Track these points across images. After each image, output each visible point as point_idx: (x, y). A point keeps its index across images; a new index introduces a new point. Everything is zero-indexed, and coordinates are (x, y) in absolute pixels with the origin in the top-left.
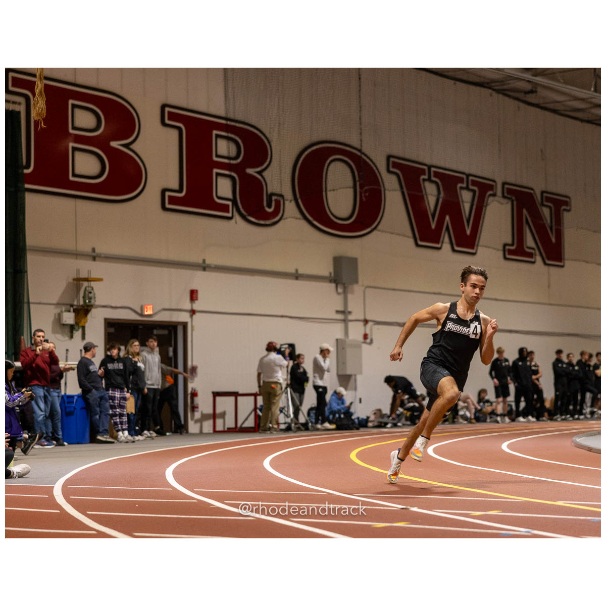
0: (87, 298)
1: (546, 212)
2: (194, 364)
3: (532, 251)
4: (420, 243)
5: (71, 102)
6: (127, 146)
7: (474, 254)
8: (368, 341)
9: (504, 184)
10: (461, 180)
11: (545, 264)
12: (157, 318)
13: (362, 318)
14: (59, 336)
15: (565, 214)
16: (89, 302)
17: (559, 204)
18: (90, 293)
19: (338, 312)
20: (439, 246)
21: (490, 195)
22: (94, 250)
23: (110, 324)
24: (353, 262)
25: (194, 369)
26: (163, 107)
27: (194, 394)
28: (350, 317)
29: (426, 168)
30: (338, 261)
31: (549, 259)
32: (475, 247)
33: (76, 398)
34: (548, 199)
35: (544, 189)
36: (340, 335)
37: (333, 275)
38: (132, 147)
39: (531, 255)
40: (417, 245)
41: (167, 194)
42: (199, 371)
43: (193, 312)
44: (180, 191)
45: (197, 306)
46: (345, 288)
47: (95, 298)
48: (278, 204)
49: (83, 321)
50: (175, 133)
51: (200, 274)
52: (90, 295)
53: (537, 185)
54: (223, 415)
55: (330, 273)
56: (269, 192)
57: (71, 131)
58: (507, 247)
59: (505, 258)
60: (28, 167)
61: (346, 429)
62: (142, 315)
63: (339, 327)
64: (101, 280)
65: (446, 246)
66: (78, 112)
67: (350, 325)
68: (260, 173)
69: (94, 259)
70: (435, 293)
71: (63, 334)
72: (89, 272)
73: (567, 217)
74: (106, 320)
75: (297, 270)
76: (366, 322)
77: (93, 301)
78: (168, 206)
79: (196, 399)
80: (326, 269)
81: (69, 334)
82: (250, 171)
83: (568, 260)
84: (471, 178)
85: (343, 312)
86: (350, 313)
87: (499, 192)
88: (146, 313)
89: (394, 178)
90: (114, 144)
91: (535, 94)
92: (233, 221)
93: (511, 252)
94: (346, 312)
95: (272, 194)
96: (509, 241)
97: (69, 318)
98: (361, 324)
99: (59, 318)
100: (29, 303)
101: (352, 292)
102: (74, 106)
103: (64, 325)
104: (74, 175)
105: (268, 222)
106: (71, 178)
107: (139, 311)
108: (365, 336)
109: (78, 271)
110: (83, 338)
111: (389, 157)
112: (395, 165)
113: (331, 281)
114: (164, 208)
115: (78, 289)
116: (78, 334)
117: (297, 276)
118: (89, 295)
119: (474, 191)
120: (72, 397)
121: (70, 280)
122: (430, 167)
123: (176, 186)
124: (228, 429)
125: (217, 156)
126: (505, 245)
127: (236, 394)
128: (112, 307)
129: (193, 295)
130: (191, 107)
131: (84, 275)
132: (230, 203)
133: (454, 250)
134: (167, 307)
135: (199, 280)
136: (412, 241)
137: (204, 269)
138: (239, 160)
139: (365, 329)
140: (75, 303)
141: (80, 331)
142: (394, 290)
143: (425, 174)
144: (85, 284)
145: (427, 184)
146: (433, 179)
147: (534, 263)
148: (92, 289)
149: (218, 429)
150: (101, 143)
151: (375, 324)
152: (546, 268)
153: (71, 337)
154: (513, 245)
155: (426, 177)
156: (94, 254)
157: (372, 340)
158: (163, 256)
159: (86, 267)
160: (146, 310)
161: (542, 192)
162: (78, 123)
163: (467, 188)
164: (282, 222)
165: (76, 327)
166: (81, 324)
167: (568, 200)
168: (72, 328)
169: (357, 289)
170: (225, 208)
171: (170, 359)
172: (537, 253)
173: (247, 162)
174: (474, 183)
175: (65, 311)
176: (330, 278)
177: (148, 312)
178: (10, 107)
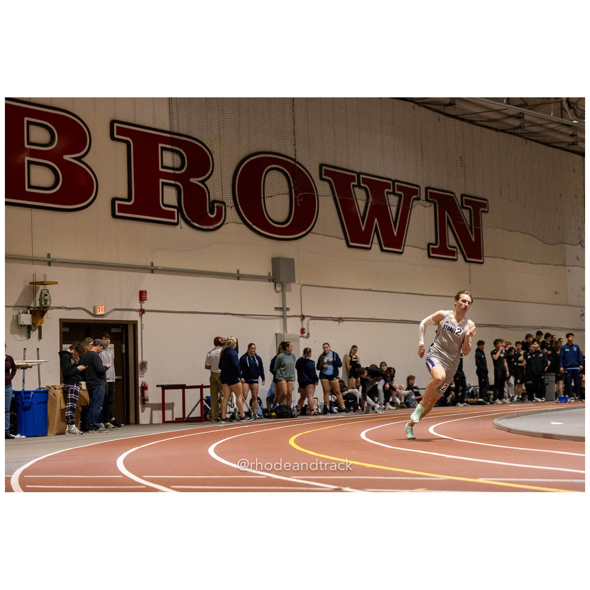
0: (43, 300)
1: (466, 214)
2: (144, 360)
3: (455, 250)
4: (351, 244)
5: (26, 119)
6: (79, 159)
7: (401, 253)
8: (305, 335)
9: (427, 189)
10: (388, 185)
11: (466, 261)
12: (108, 318)
13: (300, 314)
14: (17, 336)
15: (483, 214)
16: (45, 304)
17: (478, 206)
18: (46, 295)
19: (276, 308)
20: (369, 246)
21: (415, 199)
22: (49, 256)
23: (64, 323)
24: (290, 262)
25: (144, 364)
26: (112, 122)
27: (144, 388)
28: (288, 314)
29: (355, 175)
30: (276, 262)
31: (469, 257)
32: (402, 247)
33: (32, 393)
34: (467, 202)
35: (464, 193)
36: (279, 330)
37: (271, 275)
38: (84, 160)
39: (453, 253)
40: (349, 246)
41: (117, 202)
42: (148, 366)
43: (142, 311)
44: (129, 200)
45: (145, 306)
46: (283, 287)
47: (50, 300)
48: (220, 209)
49: (39, 322)
50: (124, 146)
51: (149, 276)
52: (46, 297)
53: (458, 189)
54: (171, 406)
55: (269, 273)
56: (211, 199)
57: (27, 146)
58: (431, 246)
59: (430, 256)
61: (286, 417)
62: (95, 315)
63: (279, 322)
64: (56, 283)
65: (376, 247)
66: (33, 128)
67: (288, 320)
68: (203, 182)
69: (49, 264)
70: (366, 290)
71: (21, 334)
72: (45, 276)
73: (485, 218)
74: (60, 320)
75: (238, 271)
76: (303, 317)
77: (48, 303)
78: (117, 214)
79: (146, 392)
80: (265, 269)
81: (27, 334)
82: (193, 180)
83: (486, 257)
84: (396, 184)
85: (281, 309)
86: (288, 309)
87: (423, 196)
88: (98, 313)
89: (327, 185)
90: (67, 157)
91: (453, 106)
92: (178, 226)
93: (434, 251)
94: (285, 308)
95: (215, 201)
96: (433, 241)
97: (26, 319)
98: (299, 319)
99: (17, 319)
101: (290, 291)
102: (29, 123)
103: (21, 325)
104: (30, 187)
105: (210, 227)
106: (27, 190)
107: (93, 313)
108: (303, 331)
110: (40, 337)
111: (321, 166)
112: (327, 173)
113: (270, 281)
114: (114, 216)
115: (35, 292)
116: (35, 334)
117: (238, 277)
118: (44, 297)
119: (400, 196)
120: (29, 392)
121: (27, 284)
122: (359, 174)
123: (125, 195)
124: (176, 419)
125: (163, 167)
126: (429, 244)
127: (183, 387)
128: (66, 308)
129: (142, 296)
130: (137, 123)
131: (40, 279)
132: (175, 210)
133: (382, 250)
134: (118, 306)
135: (148, 282)
136: (344, 242)
137: (152, 271)
138: (183, 171)
139: (302, 324)
140: (32, 305)
141: (37, 331)
142: (328, 287)
143: (355, 181)
144: (42, 287)
145: (357, 190)
146: (362, 185)
147: (456, 260)
148: (48, 292)
149: (166, 420)
150: (54, 156)
151: (311, 319)
152: (467, 264)
153: (29, 337)
154: (436, 244)
155: (356, 183)
156: (49, 259)
157: (308, 334)
158: (113, 260)
159: (41, 272)
160: (98, 310)
161: (462, 196)
162: (33, 139)
163: (394, 193)
164: (224, 226)
165: (33, 328)
166: (38, 325)
167: (486, 202)
168: (29, 328)
169: (295, 287)
170: (171, 215)
171: (122, 355)
172: (459, 251)
173: (191, 172)
174: (400, 188)
175: (22, 313)
176: (269, 278)
177: (100, 312)
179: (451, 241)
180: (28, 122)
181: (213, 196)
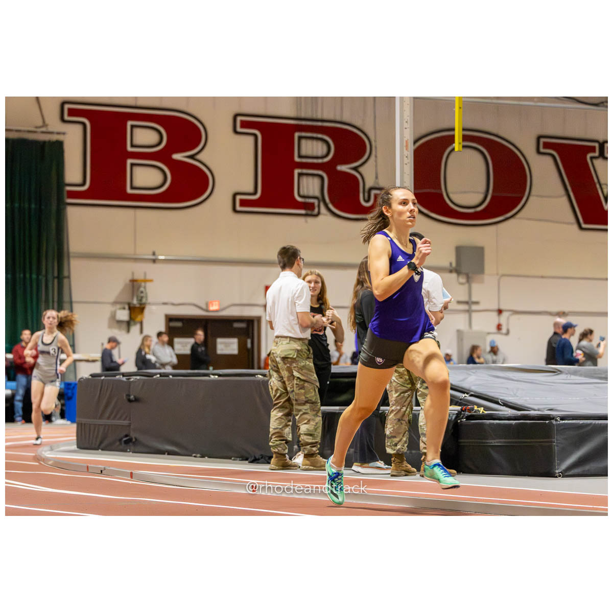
0: (140, 297)
4: (584, 226)
5: (130, 123)
6: (192, 157)
8: (504, 330)
13: (496, 307)
14: (116, 330)
16: (141, 301)
18: (143, 292)
19: (459, 302)
22: (154, 254)
23: (170, 319)
24: (478, 251)
26: (235, 116)
28: (474, 307)
29: (597, 144)
30: (459, 250)
36: (462, 326)
37: (454, 265)
38: (198, 157)
40: (581, 228)
41: (238, 198)
44: (255, 193)
46: (468, 278)
47: (146, 297)
50: (251, 139)
52: (142, 295)
55: (451, 264)
56: (367, 187)
57: (129, 149)
60: (83, 184)
62: (207, 311)
63: (464, 318)
64: (151, 281)
66: (137, 131)
67: (474, 315)
68: (355, 169)
69: (154, 261)
71: (120, 328)
72: (145, 274)
74: (167, 316)
76: (500, 312)
77: (144, 300)
78: (239, 208)
80: (448, 258)
81: (126, 328)
82: (342, 168)
85: (467, 303)
86: (477, 303)
88: (211, 308)
89: (548, 161)
90: (177, 156)
92: (320, 217)
94: (470, 302)
95: (371, 189)
97: (123, 315)
98: (495, 314)
99: (113, 317)
100: (71, 302)
101: (482, 282)
103: (119, 321)
104: (132, 188)
105: (365, 216)
106: (129, 191)
107: (204, 307)
108: (499, 327)
109: (133, 274)
110: (141, 332)
111: (539, 138)
112: (546, 145)
113: (451, 271)
114: (234, 210)
116: (135, 329)
121: (127, 281)
122: (602, 143)
123: (250, 189)
125: (300, 157)
128: (173, 304)
130: (268, 113)
131: (139, 276)
132: (316, 202)
134: (237, 302)
136: (575, 227)
138: (328, 159)
139: (499, 320)
140: (130, 302)
141: (138, 327)
142: (542, 277)
143: (594, 152)
145: (599, 162)
148: (145, 287)
150: (163, 156)
151: (511, 315)
153: (128, 331)
155: (597, 154)
156: (153, 258)
157: (507, 331)
158: (234, 255)
159: (140, 270)
160: (211, 305)
162: (138, 141)
165: (132, 323)
166: (139, 319)
168: (128, 324)
169: (487, 279)
170: (309, 207)
171: (248, 350)
175: (120, 309)
176: (451, 268)
177: (214, 307)
178: (54, 138)
180: (132, 127)
181: (370, 183)
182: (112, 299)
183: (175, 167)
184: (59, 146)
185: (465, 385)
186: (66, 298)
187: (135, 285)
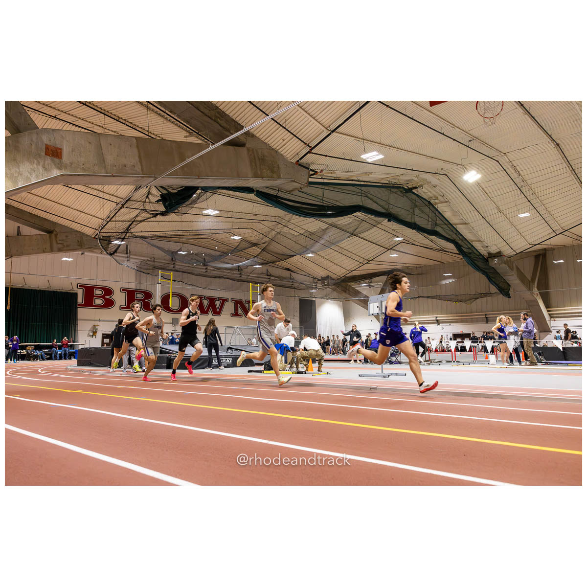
1: (247, 305)
3: (241, 314)
5: (95, 289)
6: (110, 297)
7: (220, 316)
9: (232, 299)
10: (216, 299)
20: (208, 314)
21: (227, 302)
22: (100, 319)
23: (103, 334)
26: (121, 288)
30: (173, 319)
32: (221, 314)
38: (112, 297)
41: (121, 307)
44: (125, 306)
46: (175, 325)
47: (97, 329)
49: (95, 334)
50: (124, 293)
57: (94, 295)
58: (232, 314)
59: (231, 316)
60: (82, 303)
64: (99, 325)
65: (210, 314)
66: (96, 291)
68: (149, 301)
69: (100, 321)
71: (90, 337)
78: (121, 309)
80: (170, 321)
82: (147, 300)
87: (230, 300)
90: (106, 297)
93: (234, 315)
96: (233, 312)
97: (91, 334)
100: (78, 331)
103: (89, 335)
104: (95, 304)
109: (94, 324)
110: (96, 338)
116: (94, 337)
119: (220, 301)
122: (205, 297)
125: (136, 298)
128: (104, 331)
130: (128, 288)
131: (96, 324)
138: (143, 298)
145: (204, 300)
146: (206, 299)
147: (242, 317)
150: (103, 297)
159: (96, 323)
161: (246, 300)
162: (97, 293)
163: (218, 301)
165: (93, 335)
172: (243, 315)
173: (145, 299)
174: (220, 299)
175: (91, 332)
176: (171, 323)
178: (75, 292)
179: (240, 312)
181: (153, 304)
182: (89, 330)
183: (106, 299)
184: (77, 293)
185: (173, 350)
186: (76, 329)
187: (94, 327)
